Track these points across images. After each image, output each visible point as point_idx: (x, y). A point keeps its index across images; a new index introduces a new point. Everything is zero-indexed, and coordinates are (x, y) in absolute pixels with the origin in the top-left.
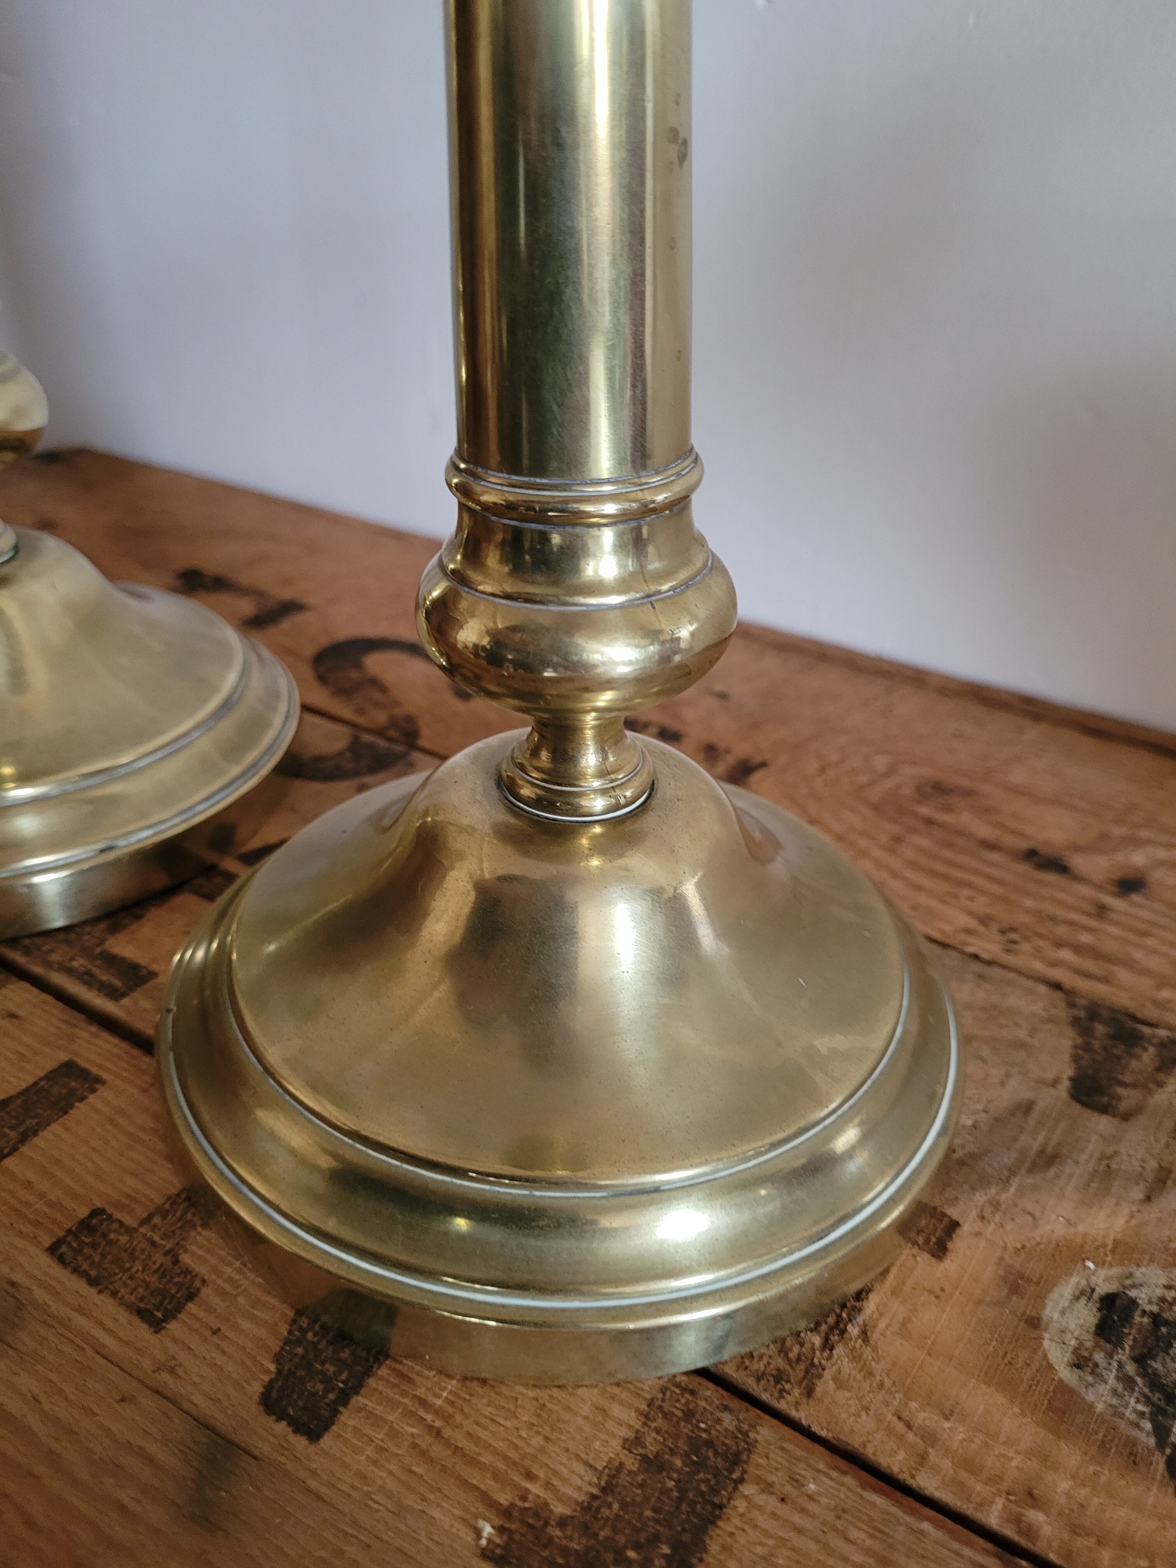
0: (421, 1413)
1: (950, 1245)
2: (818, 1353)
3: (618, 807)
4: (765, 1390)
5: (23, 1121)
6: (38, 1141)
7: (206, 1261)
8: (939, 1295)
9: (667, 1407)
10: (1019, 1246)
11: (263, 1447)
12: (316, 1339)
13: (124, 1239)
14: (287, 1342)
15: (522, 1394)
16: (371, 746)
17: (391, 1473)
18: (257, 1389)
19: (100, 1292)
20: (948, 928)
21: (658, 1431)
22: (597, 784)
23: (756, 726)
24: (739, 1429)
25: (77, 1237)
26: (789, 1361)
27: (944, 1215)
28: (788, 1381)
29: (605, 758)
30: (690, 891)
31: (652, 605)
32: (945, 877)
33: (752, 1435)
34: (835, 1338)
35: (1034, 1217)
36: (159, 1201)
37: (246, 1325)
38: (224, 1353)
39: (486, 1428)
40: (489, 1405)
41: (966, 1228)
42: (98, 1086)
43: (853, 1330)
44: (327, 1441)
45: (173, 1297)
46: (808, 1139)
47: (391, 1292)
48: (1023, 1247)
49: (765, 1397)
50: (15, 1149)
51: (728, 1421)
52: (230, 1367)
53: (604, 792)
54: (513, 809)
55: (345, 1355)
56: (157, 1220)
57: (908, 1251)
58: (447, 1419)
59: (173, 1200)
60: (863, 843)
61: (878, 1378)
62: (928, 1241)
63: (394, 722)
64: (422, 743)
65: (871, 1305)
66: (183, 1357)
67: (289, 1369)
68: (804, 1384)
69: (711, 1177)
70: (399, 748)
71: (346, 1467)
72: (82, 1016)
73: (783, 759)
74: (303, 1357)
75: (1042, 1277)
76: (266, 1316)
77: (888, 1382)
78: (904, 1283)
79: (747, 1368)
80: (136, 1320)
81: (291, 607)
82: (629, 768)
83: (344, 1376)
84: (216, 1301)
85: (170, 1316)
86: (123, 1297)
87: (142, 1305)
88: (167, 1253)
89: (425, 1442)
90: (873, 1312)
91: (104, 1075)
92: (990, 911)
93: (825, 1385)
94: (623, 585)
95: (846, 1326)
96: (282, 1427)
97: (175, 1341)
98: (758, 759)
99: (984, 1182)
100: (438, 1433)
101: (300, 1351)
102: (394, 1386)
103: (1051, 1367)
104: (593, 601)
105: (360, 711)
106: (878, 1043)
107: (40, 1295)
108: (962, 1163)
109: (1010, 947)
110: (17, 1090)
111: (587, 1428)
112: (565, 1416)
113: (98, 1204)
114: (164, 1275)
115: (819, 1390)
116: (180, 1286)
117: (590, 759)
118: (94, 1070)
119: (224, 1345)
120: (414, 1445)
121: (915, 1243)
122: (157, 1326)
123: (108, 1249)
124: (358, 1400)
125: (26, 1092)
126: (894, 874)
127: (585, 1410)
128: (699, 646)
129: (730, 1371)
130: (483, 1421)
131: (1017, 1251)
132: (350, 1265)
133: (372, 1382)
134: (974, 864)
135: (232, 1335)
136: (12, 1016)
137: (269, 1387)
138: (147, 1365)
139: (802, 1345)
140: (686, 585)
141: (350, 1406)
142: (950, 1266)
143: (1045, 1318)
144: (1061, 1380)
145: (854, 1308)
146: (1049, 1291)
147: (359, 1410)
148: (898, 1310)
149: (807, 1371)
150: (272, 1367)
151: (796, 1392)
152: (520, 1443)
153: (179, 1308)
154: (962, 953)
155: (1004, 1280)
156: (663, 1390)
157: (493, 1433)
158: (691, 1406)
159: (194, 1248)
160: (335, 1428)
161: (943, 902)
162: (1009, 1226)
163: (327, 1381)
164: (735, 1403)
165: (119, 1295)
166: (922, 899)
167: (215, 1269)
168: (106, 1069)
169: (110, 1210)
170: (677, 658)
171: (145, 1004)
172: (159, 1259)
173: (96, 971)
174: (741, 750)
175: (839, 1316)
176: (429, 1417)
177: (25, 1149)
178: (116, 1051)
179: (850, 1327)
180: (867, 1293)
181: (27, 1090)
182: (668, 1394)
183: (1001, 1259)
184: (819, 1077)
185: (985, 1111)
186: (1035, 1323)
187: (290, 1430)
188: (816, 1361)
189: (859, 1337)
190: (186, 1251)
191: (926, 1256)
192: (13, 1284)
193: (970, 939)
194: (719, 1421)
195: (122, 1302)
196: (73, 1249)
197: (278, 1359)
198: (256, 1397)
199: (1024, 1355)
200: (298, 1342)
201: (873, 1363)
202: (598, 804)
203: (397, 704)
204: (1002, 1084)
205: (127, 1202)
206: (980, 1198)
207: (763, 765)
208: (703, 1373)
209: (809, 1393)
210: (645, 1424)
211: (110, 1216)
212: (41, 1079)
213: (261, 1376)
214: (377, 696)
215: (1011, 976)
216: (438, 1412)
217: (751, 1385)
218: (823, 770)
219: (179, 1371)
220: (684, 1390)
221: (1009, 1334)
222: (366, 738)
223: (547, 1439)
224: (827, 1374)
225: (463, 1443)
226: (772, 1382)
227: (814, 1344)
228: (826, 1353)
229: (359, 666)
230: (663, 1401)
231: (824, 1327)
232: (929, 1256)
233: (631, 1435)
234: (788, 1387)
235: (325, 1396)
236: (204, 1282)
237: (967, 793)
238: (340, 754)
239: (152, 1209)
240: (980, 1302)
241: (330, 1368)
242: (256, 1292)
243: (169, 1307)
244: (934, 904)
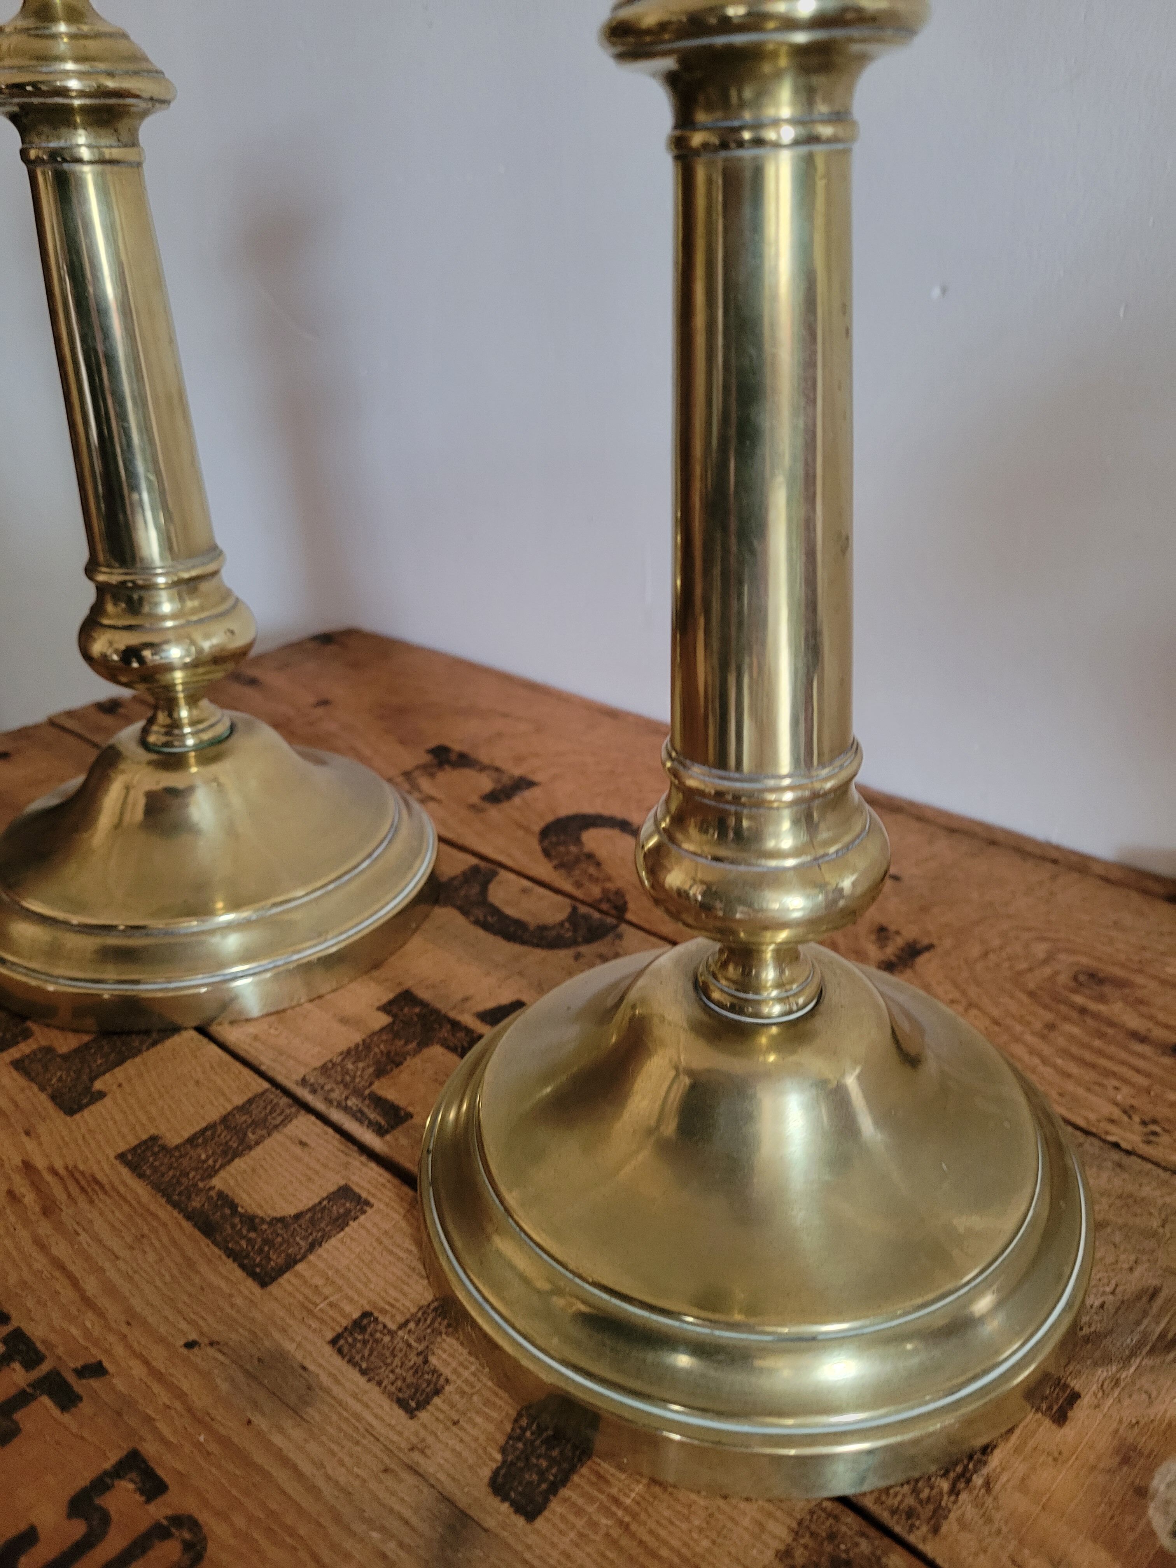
0: (614, 1508)
1: (1070, 1414)
2: (945, 1497)
3: (791, 1012)
4: (898, 1522)
5: (311, 1234)
6: (320, 1251)
7: (449, 1364)
8: (1057, 1458)
9: (813, 1527)
10: (1134, 1421)
11: (490, 1523)
12: (533, 1437)
13: (387, 1339)
14: (510, 1437)
15: (695, 1502)
16: (586, 918)
17: (589, 1555)
18: (486, 1473)
19: (369, 1380)
20: (1092, 1117)
21: (805, 1547)
22: (774, 993)
23: (924, 909)
24: (873, 1554)
25: (351, 1334)
26: (921, 1501)
27: (1066, 1386)
28: (918, 1518)
29: (782, 972)
30: (851, 1081)
31: (819, 866)
32: (1093, 1066)
33: (884, 1560)
34: (961, 1485)
35: (1150, 1397)
36: (413, 1310)
37: (479, 1420)
38: (462, 1441)
39: (665, 1528)
40: (668, 1508)
41: (1086, 1400)
42: (365, 1208)
43: (978, 1481)
44: (539, 1523)
45: (424, 1391)
46: (944, 1306)
47: (599, 1403)
48: (1137, 1423)
49: (897, 1529)
50: (304, 1257)
51: (865, 1546)
52: (466, 1454)
53: (780, 1000)
54: (706, 1009)
55: (555, 1453)
56: (412, 1325)
57: (1031, 1417)
58: (635, 1516)
59: (424, 1310)
60: (1018, 1028)
61: (996, 1525)
62: (1050, 1408)
63: (606, 896)
64: (629, 916)
65: (995, 1459)
66: (430, 1439)
67: (511, 1461)
68: (932, 1522)
69: (859, 1332)
70: (609, 920)
71: (553, 1545)
72: (356, 1148)
73: (948, 943)
74: (523, 1451)
75: (1152, 1451)
76: (494, 1414)
77: (1005, 1530)
78: (1025, 1443)
79: (882, 1503)
80: (395, 1406)
81: (523, 784)
82: (801, 980)
83: (554, 1471)
84: (456, 1398)
85: (422, 1405)
86: (386, 1387)
87: (400, 1395)
88: (419, 1354)
89: (615, 1532)
90: (996, 1467)
91: (372, 1200)
92: (1135, 1102)
93: (949, 1526)
94: (796, 852)
95: (971, 1476)
96: (505, 1507)
97: (424, 1426)
98: (926, 941)
99: (1106, 1360)
100: (626, 1527)
101: (520, 1445)
102: (592, 1484)
103: (1153, 1534)
104: (773, 863)
105: (578, 885)
106: (1009, 1225)
107: (324, 1379)
108: (1087, 1340)
109: (1150, 1138)
110: (307, 1208)
111: (747, 1537)
112: (730, 1525)
113: (367, 1308)
114: (416, 1372)
115: (944, 1529)
116: (429, 1383)
117: (769, 974)
118: (364, 1195)
119: (462, 1434)
120: (608, 1535)
121: (1038, 1409)
122: (411, 1413)
123: (375, 1346)
124: (565, 1492)
125: (312, 1209)
126: (1045, 1061)
127: (746, 1522)
128: (859, 890)
129: (869, 1503)
130: (665, 1522)
131: (1132, 1426)
132: (568, 1378)
133: (576, 1478)
134: (1124, 1055)
135: (468, 1427)
136: (303, 1144)
137: (496, 1473)
138: (404, 1445)
139: (932, 1488)
140: (847, 847)
141: (558, 1496)
142: (1068, 1432)
143: (1151, 1491)
144: (1161, 1548)
145: (980, 1461)
146: (1157, 1465)
147: (565, 1500)
148: (1020, 1467)
149: (935, 1511)
150: (499, 1457)
151: (924, 1529)
152: (691, 1543)
153: (427, 1401)
154: (1104, 1141)
155: (1117, 1450)
156: (812, 1513)
157: (671, 1533)
158: (834, 1530)
159: (440, 1352)
160: (546, 1513)
161: (1089, 1090)
162: (1126, 1402)
163: (542, 1474)
164: (872, 1532)
165: (383, 1385)
166: (1070, 1086)
167: (455, 1371)
168: (374, 1195)
169: (376, 1314)
170: (842, 903)
171: (403, 1141)
172: (414, 1359)
173: (365, 1110)
174: (911, 932)
175: (966, 1466)
176: (620, 1513)
177: (311, 1257)
178: (381, 1179)
179: (975, 1477)
180: (992, 1450)
181: (314, 1207)
182: (815, 1517)
183: (1116, 1431)
184: (955, 1253)
185: (1113, 1292)
186: (1142, 1492)
187: (512, 1510)
188: (943, 1503)
189: (982, 1486)
190: (433, 1354)
191: (1047, 1422)
192: (304, 1368)
193: (1112, 1128)
194: (857, 1545)
195: (384, 1391)
196: (350, 1345)
197: (503, 1450)
198: (486, 1480)
199: (1129, 1519)
200: (519, 1439)
201: (993, 1512)
202: (777, 1009)
203: (609, 879)
204: (1131, 1269)
205: (387, 1307)
206: (1102, 1373)
207: (930, 947)
208: (844, 1501)
209: (936, 1530)
210: (794, 1540)
211: (376, 1319)
212: (324, 1199)
213: (490, 1463)
214: (592, 870)
215: (1149, 1166)
216: (626, 1509)
217: (885, 1516)
218: (985, 955)
219: (428, 1452)
220: (829, 1515)
221: (1118, 1499)
222: (583, 909)
223: (714, 1542)
224: (952, 1516)
225: (647, 1538)
226: (904, 1517)
227: (941, 1490)
228: (953, 1498)
229: (578, 841)
230: (811, 1521)
231: (952, 1475)
232: (1051, 1422)
233: (782, 1547)
234: (917, 1523)
235: (539, 1485)
236: (447, 1381)
237: (1120, 984)
238: (561, 924)
239: (408, 1316)
240: (1093, 1468)
241: (544, 1463)
242: (487, 1394)
243: (421, 1399)
244: (1081, 1091)
